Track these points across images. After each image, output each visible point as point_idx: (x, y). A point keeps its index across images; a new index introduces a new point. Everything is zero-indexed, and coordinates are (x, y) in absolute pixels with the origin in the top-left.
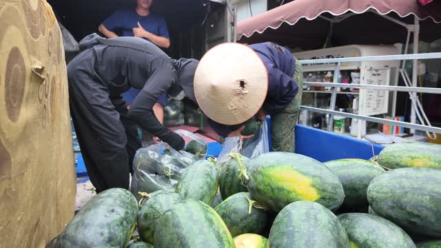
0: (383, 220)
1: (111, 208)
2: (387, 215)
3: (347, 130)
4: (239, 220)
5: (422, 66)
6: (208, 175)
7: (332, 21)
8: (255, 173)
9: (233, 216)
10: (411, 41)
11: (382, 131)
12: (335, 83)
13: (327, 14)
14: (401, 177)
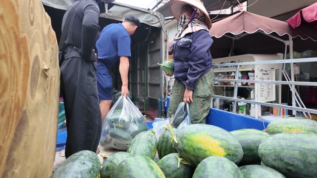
0: (269, 168)
1: (83, 162)
2: (272, 165)
3: (248, 113)
4: (171, 172)
5: (297, 68)
6: (150, 141)
7: (233, 38)
8: (182, 138)
9: (167, 170)
10: (288, 52)
11: (272, 114)
12: (237, 79)
13: (229, 34)
14: (279, 139)
